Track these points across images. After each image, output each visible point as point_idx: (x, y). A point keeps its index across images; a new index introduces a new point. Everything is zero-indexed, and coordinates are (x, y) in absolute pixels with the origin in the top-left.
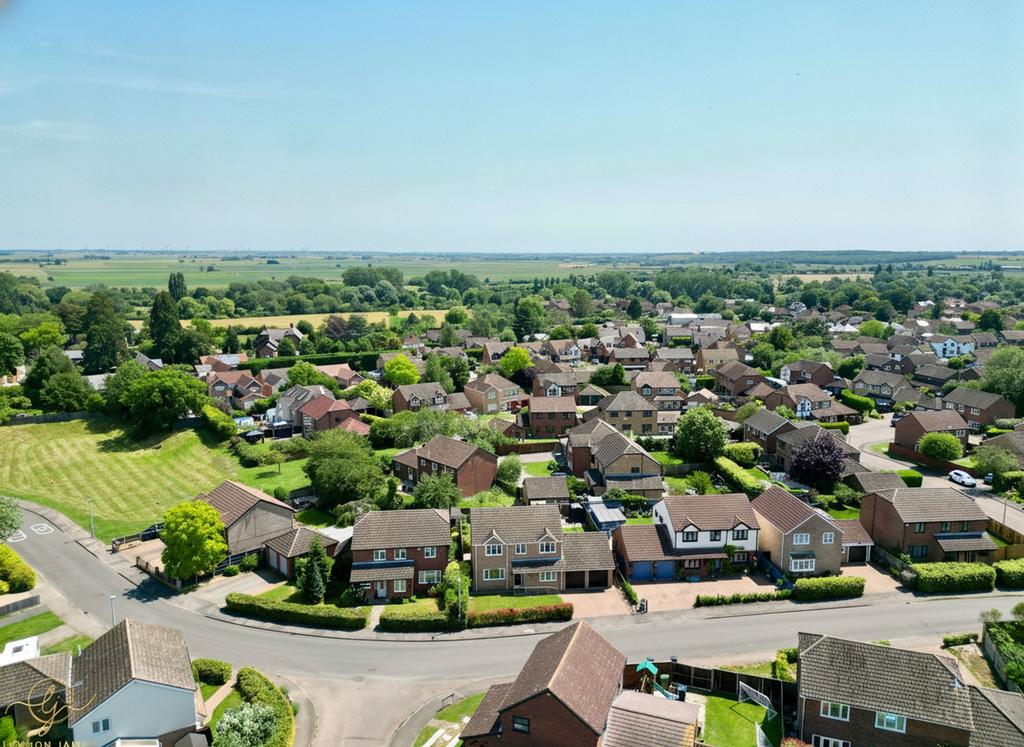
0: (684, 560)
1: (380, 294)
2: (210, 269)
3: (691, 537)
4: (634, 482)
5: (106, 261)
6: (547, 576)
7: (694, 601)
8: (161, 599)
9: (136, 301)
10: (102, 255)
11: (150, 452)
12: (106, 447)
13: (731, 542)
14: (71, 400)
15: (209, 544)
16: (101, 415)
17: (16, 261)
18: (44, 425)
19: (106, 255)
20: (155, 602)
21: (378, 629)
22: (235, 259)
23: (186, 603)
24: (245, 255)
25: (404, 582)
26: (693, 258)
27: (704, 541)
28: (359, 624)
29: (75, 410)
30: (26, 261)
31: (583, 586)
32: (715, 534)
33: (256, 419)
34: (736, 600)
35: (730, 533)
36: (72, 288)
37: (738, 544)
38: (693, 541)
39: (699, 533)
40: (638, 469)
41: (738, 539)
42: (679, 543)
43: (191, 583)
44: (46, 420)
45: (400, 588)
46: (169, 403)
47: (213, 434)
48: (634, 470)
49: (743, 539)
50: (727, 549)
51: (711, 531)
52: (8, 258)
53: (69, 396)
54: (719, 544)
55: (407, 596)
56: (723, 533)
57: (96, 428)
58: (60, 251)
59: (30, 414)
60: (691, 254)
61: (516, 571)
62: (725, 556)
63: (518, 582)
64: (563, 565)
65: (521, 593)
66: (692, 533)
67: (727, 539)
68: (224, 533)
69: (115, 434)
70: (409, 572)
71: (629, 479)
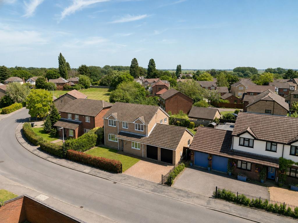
0: (238, 160)
3: (247, 143)
6: (135, 145)
8: (21, 122)
13: (287, 156)
20: (18, 123)
21: (38, 149)
27: (259, 148)
29: (107, 86)
32: (271, 145)
35: (288, 147)
37: (294, 159)
38: (249, 146)
39: (255, 141)
40: (270, 110)
41: (295, 154)
43: (34, 120)
45: (71, 134)
48: (268, 111)
50: (281, 161)
51: (267, 142)
54: (277, 155)
56: (280, 147)
64: (146, 140)
66: (249, 140)
67: (283, 152)
70: (76, 126)
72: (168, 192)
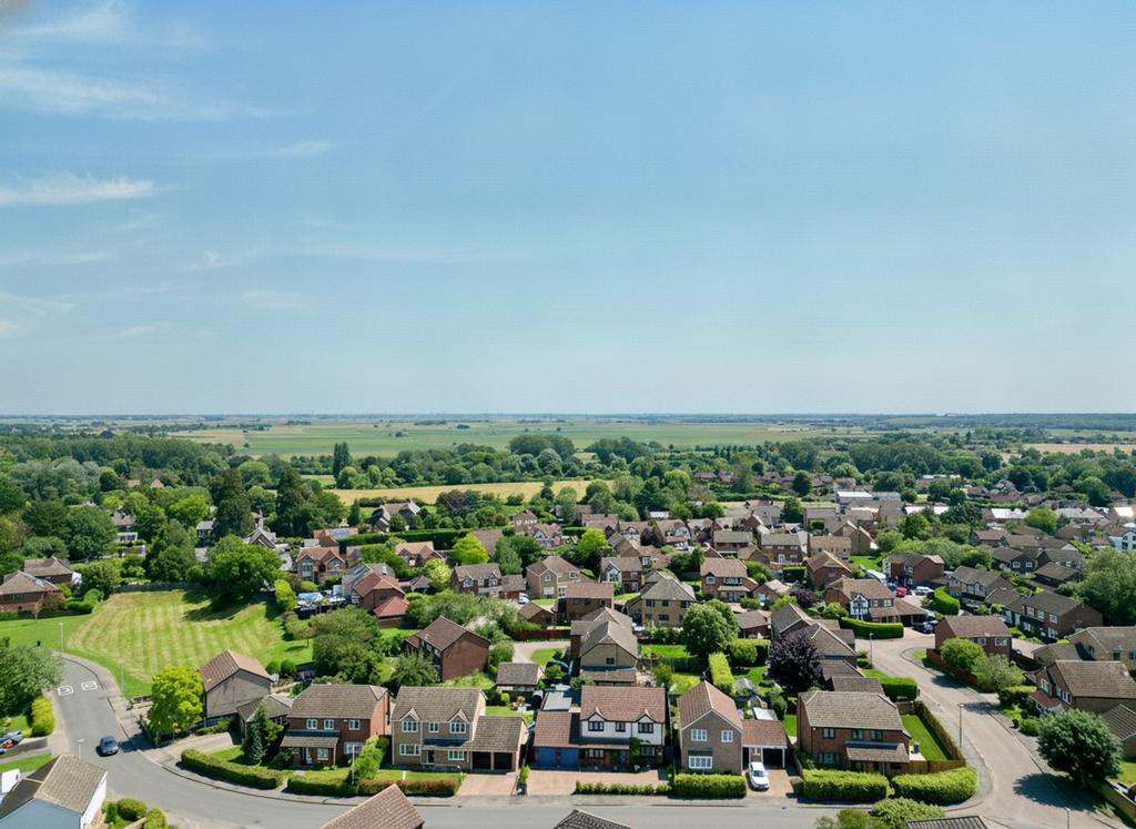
0: (588, 749)
1: (543, 464)
2: (399, 435)
3: (597, 727)
4: (607, 673)
5: (308, 427)
6: (458, 755)
7: (574, 789)
8: (139, 751)
9: (307, 469)
10: (303, 419)
11: (226, 622)
12: (193, 616)
13: (636, 735)
14: (176, 571)
15: (184, 706)
16: (197, 586)
17: (226, 427)
18: (149, 593)
19: (308, 420)
20: (132, 753)
21: (285, 791)
22: (430, 423)
23: (155, 756)
24: (440, 419)
25: (326, 750)
26: (933, 421)
27: (609, 731)
28: (271, 784)
29: (177, 581)
30: (235, 426)
31: (489, 767)
32: (621, 726)
33: (324, 594)
34: (614, 792)
35: (636, 725)
36: (253, 457)
37: (644, 737)
38: (598, 730)
39: (605, 723)
40: (613, 660)
41: (643, 732)
42: (585, 731)
43: (167, 739)
44: (152, 589)
45: (323, 756)
46: (248, 575)
47: (276, 609)
48: (610, 661)
49: (648, 732)
50: (632, 742)
51: (616, 722)
52: (222, 423)
53: (174, 567)
54: (626, 735)
55: (329, 763)
56: (628, 725)
57: (189, 599)
58: (268, 416)
59: (141, 583)
60: (934, 416)
61: (429, 747)
62: (627, 747)
63: (431, 760)
64: (472, 745)
65: (428, 770)
66: (598, 723)
67: (632, 731)
68: (204, 697)
69: (206, 604)
70: (333, 742)
71: (603, 669)
72: (525, 802)
